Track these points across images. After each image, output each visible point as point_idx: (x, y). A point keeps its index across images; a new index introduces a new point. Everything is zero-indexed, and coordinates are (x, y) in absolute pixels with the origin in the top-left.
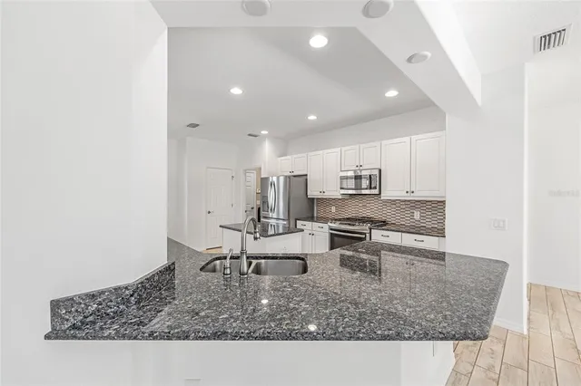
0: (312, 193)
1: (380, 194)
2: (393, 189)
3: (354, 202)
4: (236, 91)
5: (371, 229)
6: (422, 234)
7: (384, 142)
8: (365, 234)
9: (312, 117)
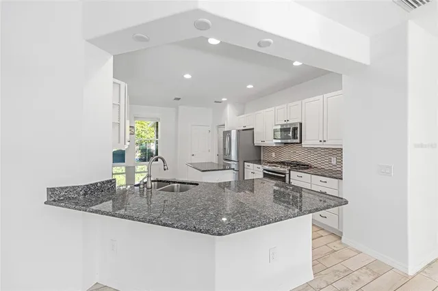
0: (257, 142)
1: (301, 142)
2: (310, 139)
3: (286, 149)
4: (188, 76)
5: (290, 170)
6: (325, 176)
7: (304, 101)
8: (285, 174)
9: (250, 86)
